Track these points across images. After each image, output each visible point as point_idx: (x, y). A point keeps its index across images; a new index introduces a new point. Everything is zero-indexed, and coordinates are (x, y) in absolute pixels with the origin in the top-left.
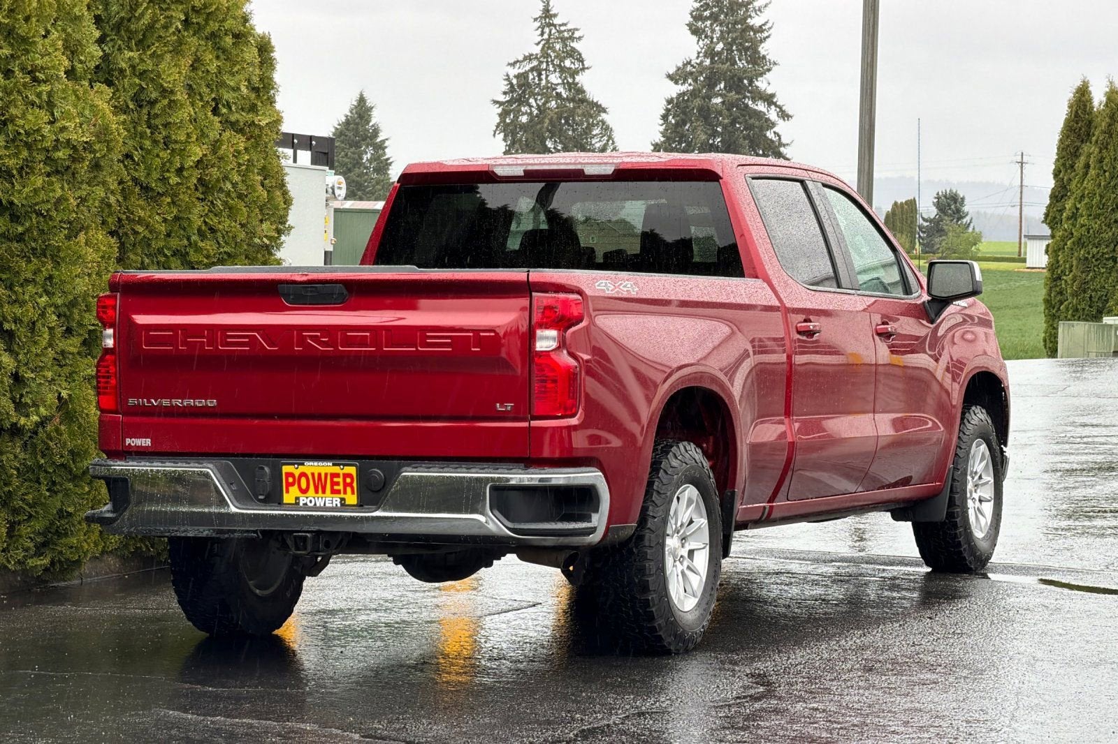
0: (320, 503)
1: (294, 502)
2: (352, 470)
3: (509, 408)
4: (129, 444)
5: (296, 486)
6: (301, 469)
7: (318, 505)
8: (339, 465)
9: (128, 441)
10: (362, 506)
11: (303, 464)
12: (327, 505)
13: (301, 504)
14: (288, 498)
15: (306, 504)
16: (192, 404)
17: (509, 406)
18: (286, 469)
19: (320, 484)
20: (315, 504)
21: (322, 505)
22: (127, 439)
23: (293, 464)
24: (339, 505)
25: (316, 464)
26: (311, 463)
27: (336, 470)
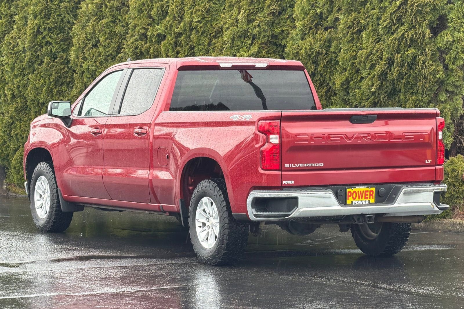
0: (361, 203)
1: (350, 203)
2: (373, 189)
3: (430, 162)
4: (285, 183)
5: (351, 197)
6: (354, 190)
7: (360, 204)
8: (369, 187)
9: (284, 182)
10: (376, 203)
11: (355, 188)
12: (364, 204)
13: (354, 204)
14: (348, 202)
15: (355, 204)
16: (313, 166)
17: (430, 161)
18: (348, 190)
19: (360, 195)
20: (359, 204)
21: (362, 204)
22: (284, 181)
23: (351, 188)
24: (368, 203)
25: (360, 187)
26: (359, 187)
27: (367, 189)
